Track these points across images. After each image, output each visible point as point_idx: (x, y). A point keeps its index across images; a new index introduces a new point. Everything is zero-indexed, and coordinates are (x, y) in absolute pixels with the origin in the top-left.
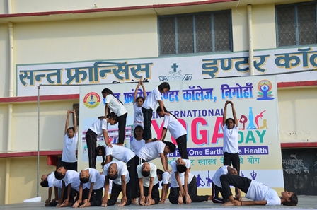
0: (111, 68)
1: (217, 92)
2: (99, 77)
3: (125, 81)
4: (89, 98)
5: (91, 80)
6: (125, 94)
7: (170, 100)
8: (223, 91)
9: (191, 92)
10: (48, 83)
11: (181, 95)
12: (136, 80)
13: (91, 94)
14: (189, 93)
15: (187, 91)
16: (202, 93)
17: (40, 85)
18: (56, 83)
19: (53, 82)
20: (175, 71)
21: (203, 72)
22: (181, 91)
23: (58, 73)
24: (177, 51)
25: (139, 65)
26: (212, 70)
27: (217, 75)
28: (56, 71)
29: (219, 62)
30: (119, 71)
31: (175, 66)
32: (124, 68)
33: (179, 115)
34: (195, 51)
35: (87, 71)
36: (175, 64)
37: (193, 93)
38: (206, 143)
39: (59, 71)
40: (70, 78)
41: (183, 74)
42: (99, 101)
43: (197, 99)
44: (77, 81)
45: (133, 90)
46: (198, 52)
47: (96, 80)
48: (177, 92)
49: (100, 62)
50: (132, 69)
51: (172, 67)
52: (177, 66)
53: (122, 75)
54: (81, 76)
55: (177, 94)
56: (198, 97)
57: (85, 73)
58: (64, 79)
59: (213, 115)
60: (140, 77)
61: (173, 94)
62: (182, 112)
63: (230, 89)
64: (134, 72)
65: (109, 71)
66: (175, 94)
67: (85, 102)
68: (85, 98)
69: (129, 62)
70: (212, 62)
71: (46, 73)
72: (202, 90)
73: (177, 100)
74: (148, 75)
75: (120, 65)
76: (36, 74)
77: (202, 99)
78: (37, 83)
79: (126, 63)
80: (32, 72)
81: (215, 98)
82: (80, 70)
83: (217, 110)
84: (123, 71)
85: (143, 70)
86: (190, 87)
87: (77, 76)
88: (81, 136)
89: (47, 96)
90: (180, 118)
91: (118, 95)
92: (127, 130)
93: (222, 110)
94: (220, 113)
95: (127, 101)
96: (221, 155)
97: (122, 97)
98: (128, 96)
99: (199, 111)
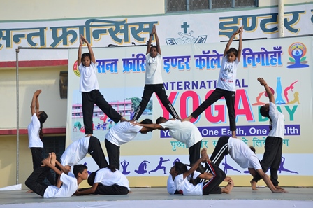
0: (107, 28)
2: (92, 39)
3: (124, 44)
6: (124, 60)
7: (179, 68)
8: (244, 57)
9: (205, 58)
10: (29, 46)
11: (192, 61)
12: (137, 43)
14: (203, 59)
15: (200, 57)
16: (218, 59)
17: (20, 48)
18: (39, 46)
19: (35, 44)
20: (185, 31)
21: (220, 33)
22: (192, 57)
23: (41, 33)
24: (188, 7)
25: (141, 24)
26: (232, 30)
28: (38, 31)
29: (240, 21)
30: (117, 31)
31: (185, 26)
32: (122, 28)
33: (190, 86)
34: (211, 7)
35: (77, 31)
36: (185, 24)
37: (208, 59)
38: (223, 121)
39: (42, 30)
40: (57, 40)
41: (196, 35)
43: (213, 67)
44: (65, 43)
45: (133, 55)
46: (214, 7)
48: (188, 58)
49: (94, 20)
50: (133, 29)
51: (182, 26)
52: (188, 26)
53: (121, 36)
54: (70, 37)
55: (188, 60)
56: (214, 64)
57: (74, 33)
58: (49, 40)
60: (142, 39)
61: (183, 61)
62: (193, 82)
63: (254, 54)
64: (135, 33)
65: (104, 31)
66: (185, 60)
67: (75, 69)
68: (75, 65)
69: (129, 21)
70: (232, 20)
71: (26, 33)
72: (219, 56)
73: (188, 68)
75: (117, 24)
76: (13, 33)
77: (219, 66)
78: (15, 46)
79: (125, 21)
80: (8, 31)
82: (68, 30)
84: (122, 31)
85: (145, 30)
86: (204, 52)
87: (64, 38)
88: (70, 111)
89: (28, 62)
90: (191, 90)
91: (116, 61)
92: (126, 105)
93: (243, 80)
94: (241, 85)
95: (126, 69)
96: (241, 135)
97: (120, 64)
98: (128, 63)
99: (215, 81)
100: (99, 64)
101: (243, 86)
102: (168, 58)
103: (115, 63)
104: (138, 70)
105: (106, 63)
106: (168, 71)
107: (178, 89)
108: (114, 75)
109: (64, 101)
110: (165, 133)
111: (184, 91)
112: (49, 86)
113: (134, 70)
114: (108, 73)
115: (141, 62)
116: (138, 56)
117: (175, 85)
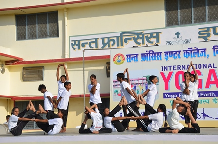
0: (132, 37)
1: (210, 51)
2: (124, 43)
3: (142, 45)
4: (117, 58)
5: (118, 45)
6: (142, 54)
7: (174, 58)
8: (214, 51)
9: (190, 52)
10: (90, 48)
11: (182, 54)
12: (149, 44)
13: (119, 55)
15: (187, 51)
16: (198, 52)
17: (85, 50)
18: (95, 48)
19: (93, 48)
20: (178, 37)
21: (199, 37)
22: (182, 51)
23: (96, 41)
24: (179, 23)
25: (151, 34)
26: (206, 35)
27: (210, 39)
28: (94, 40)
29: (211, 30)
30: (137, 39)
31: (178, 34)
32: (141, 36)
33: (181, 68)
34: (193, 22)
35: (115, 39)
36: (177, 32)
37: (191, 52)
38: (201, 88)
39: (97, 39)
40: (104, 44)
41: (184, 39)
42: (124, 60)
43: (194, 57)
44: (109, 46)
45: (147, 51)
46: (195, 22)
47: (122, 45)
48: (179, 52)
49: (124, 33)
50: (147, 37)
51: (176, 34)
52: (179, 34)
53: (140, 41)
54: (112, 43)
55: (179, 53)
56: (195, 55)
57: (114, 41)
58: (100, 45)
59: (206, 68)
60: (152, 42)
61: (176, 54)
62: (182, 66)
64: (148, 39)
65: (131, 39)
66: (178, 53)
67: (114, 60)
68: (114, 58)
69: (144, 32)
70: (206, 29)
71: (88, 41)
72: (198, 50)
73: (179, 58)
74: (158, 41)
75: (138, 34)
76: (81, 42)
77: (198, 56)
78: (82, 49)
79: (142, 33)
80: (79, 41)
81: (208, 55)
82: (111, 39)
83: (210, 64)
84: (140, 38)
85: (154, 37)
86: (189, 48)
87: (108, 43)
88: (112, 84)
89: (89, 57)
90: (181, 70)
91: (137, 55)
92: (143, 80)
93: (213, 64)
94: (212, 66)
95: (143, 59)
96: (213, 96)
97: (139, 57)
98: (144, 56)
99: (196, 65)
100: (128, 57)
101: (214, 67)
102: (167, 52)
103: (137, 56)
104: (150, 60)
105: (131, 56)
106: (167, 60)
107: (174, 70)
108: (136, 63)
109: (108, 78)
110: (167, 96)
111: (177, 71)
112: (100, 70)
113: (148, 60)
114: (133, 62)
115: (151, 55)
116: (150, 52)
117: (172, 68)
